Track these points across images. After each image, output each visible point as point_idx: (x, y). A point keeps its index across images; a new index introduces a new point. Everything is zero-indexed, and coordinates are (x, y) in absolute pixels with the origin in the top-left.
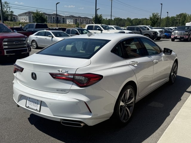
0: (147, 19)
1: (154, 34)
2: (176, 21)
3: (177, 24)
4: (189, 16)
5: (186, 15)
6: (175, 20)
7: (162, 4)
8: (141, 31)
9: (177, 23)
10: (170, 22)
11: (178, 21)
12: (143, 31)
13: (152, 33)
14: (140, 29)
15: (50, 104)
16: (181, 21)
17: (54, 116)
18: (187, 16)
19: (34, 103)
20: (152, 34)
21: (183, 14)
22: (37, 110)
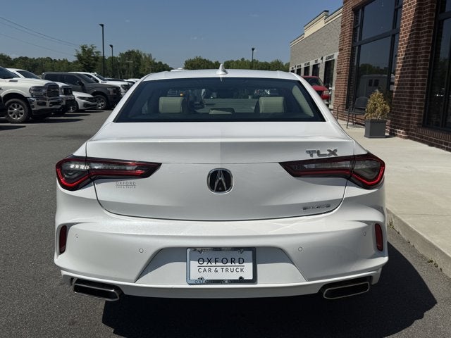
0: (51, 60)
1: (114, 91)
2: (121, 67)
3: (124, 74)
4: (145, 57)
5: (141, 56)
6: (118, 64)
7: (102, 25)
8: (83, 85)
9: (124, 71)
10: (109, 68)
11: (125, 67)
12: (87, 85)
13: (111, 90)
14: (79, 80)
15: (300, 248)
16: (131, 67)
17: (309, 280)
18: (143, 57)
19: (224, 261)
20: (111, 93)
21: (133, 52)
22: (241, 281)
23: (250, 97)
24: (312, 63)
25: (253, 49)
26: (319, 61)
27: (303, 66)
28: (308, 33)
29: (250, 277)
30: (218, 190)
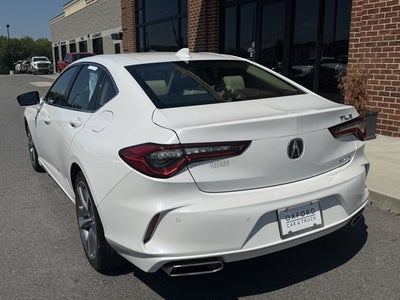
19: (303, 213)
22: (316, 226)
23: (11, 72)
24: (78, 40)
25: (8, 26)
26: (86, 38)
27: (68, 43)
28: (68, 12)
29: (320, 222)
30: (294, 157)
